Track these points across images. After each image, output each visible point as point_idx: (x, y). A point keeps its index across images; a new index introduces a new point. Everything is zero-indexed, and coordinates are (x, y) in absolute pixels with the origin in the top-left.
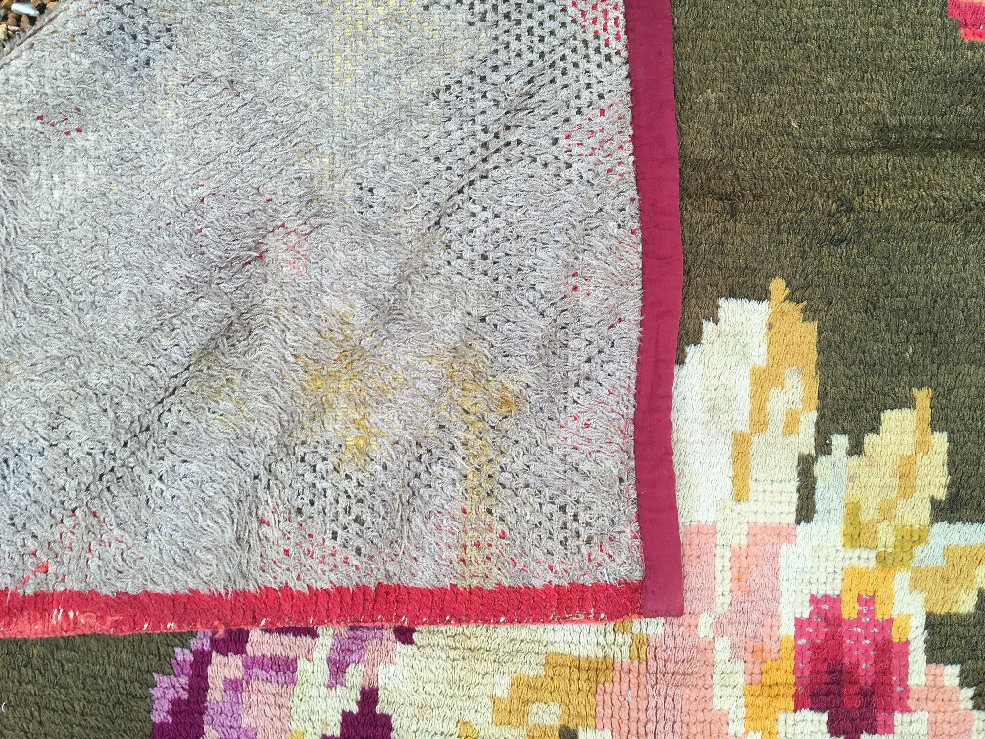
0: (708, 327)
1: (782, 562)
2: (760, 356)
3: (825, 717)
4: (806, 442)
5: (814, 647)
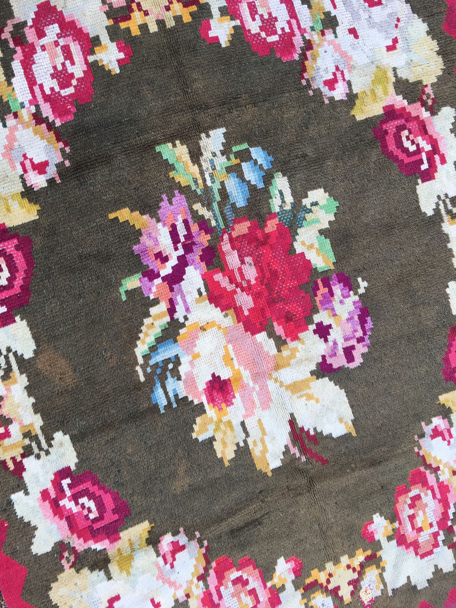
0: (282, 457)
1: (244, 410)
2: (267, 455)
3: (222, 379)
4: (250, 441)
5: (229, 393)
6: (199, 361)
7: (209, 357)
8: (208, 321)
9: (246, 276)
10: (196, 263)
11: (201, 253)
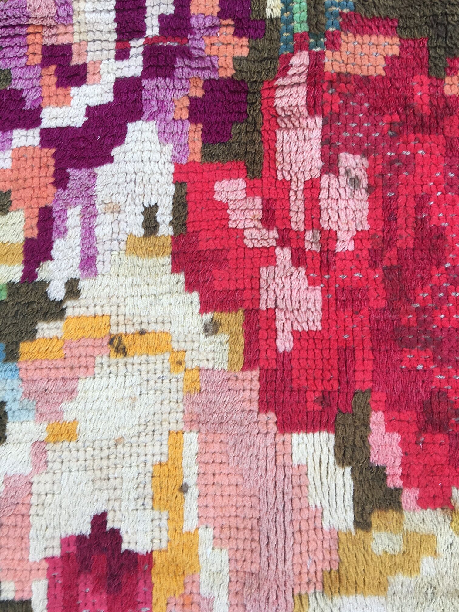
3: (125, 546)
5: (135, 605)
6: (66, 453)
7: (106, 452)
8: (144, 326)
9: (324, 216)
10: (170, 117)
11: (199, 93)
